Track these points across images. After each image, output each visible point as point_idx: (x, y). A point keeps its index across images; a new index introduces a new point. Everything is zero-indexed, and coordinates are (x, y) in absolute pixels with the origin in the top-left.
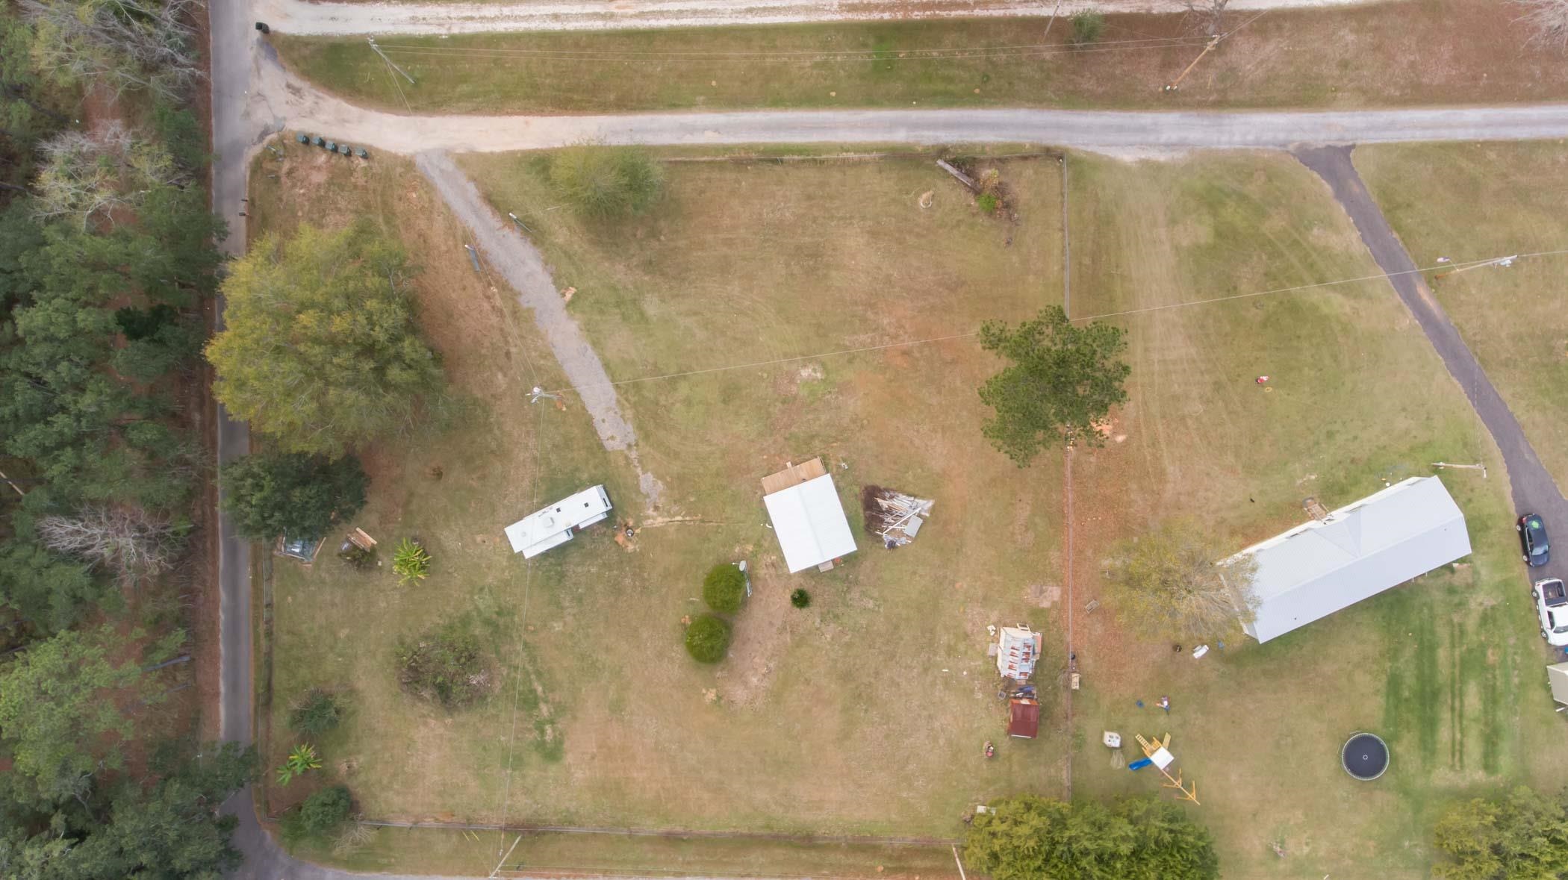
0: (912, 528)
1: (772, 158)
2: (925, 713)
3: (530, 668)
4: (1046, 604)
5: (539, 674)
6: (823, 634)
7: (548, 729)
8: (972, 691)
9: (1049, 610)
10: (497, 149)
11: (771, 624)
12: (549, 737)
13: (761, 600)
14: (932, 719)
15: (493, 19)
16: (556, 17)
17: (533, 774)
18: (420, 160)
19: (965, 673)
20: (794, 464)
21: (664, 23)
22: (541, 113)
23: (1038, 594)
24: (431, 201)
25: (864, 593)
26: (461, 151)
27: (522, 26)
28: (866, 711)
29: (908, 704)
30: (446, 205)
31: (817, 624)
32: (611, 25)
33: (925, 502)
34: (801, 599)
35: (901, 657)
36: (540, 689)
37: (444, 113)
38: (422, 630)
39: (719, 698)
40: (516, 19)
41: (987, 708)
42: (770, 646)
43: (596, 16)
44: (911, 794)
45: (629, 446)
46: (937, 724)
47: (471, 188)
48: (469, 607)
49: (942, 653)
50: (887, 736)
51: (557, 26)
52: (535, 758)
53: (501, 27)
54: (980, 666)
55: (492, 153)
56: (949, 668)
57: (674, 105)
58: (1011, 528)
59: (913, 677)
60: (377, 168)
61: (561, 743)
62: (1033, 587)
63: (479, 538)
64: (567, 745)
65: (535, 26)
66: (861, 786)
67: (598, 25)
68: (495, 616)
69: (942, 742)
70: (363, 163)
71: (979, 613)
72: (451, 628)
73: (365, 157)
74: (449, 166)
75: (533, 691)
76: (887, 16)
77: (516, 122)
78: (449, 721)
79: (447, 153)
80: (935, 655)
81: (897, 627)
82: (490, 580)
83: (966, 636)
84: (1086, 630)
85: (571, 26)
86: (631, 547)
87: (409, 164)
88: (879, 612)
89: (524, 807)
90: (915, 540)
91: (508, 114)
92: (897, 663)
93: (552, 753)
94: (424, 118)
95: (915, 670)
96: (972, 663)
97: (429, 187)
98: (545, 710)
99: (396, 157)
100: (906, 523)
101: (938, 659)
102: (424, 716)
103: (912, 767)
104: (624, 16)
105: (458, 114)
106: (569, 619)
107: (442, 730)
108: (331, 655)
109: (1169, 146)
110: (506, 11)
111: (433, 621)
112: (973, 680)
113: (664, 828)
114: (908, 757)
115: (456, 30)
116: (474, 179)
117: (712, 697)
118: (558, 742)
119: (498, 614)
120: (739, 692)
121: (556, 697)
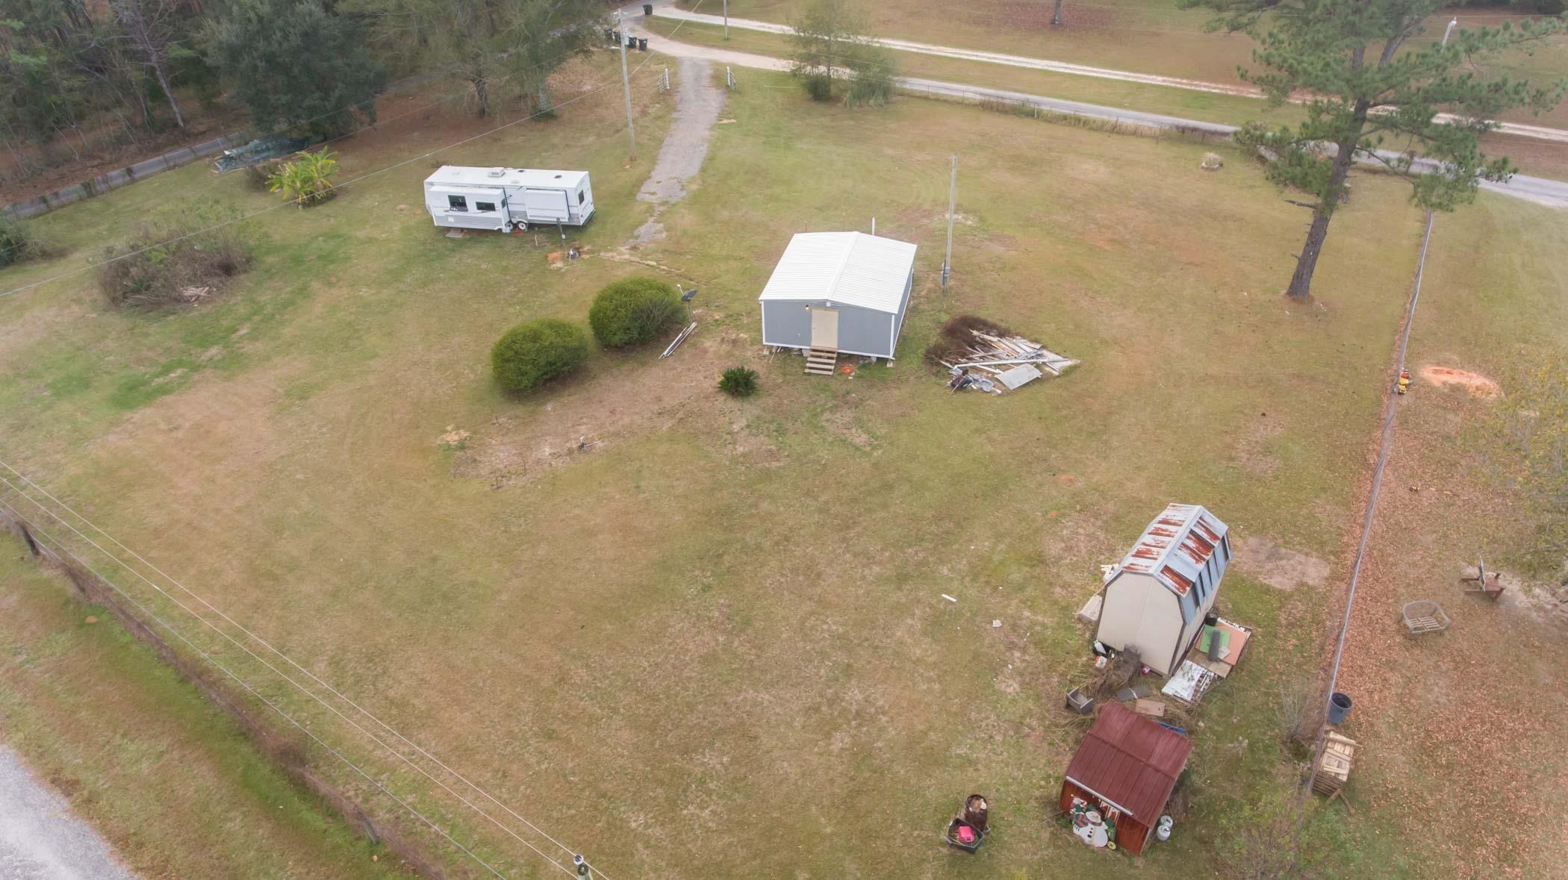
0: (1016, 377)
2: (842, 658)
3: (269, 309)
4: (1276, 582)
5: (267, 319)
6: (734, 443)
7: (178, 372)
8: (996, 669)
9: (1283, 597)
11: (659, 399)
12: (161, 381)
13: (674, 368)
14: (849, 676)
17: (67, 409)
18: (684, 59)
19: (997, 623)
23: (1262, 557)
25: (858, 422)
26: (723, 62)
28: (706, 588)
29: (812, 621)
31: (736, 427)
33: (1059, 358)
34: (739, 384)
35: (859, 535)
36: (243, 331)
37: (732, 51)
39: (462, 446)
41: (1018, 726)
42: (627, 420)
44: (657, 831)
45: (664, 203)
46: (854, 695)
48: (300, 243)
49: (963, 565)
50: (708, 660)
52: (102, 394)
54: (1044, 626)
55: (749, 67)
56: (959, 597)
58: (1228, 439)
59: (863, 578)
61: (165, 393)
62: (1253, 541)
63: (401, 206)
64: (166, 398)
66: (550, 735)
68: (312, 257)
69: (840, 741)
71: (1091, 537)
72: (253, 248)
75: (232, 331)
79: (711, 61)
80: (942, 562)
81: (888, 487)
83: (1039, 560)
84: (1394, 678)
88: (868, 455)
90: (1007, 393)
92: (844, 540)
93: (133, 398)
94: (713, 50)
95: (876, 569)
96: (1027, 613)
98: (211, 353)
100: (1005, 367)
101: (945, 571)
102: (78, 300)
103: (713, 760)
105: (743, 53)
107: (68, 320)
108: (103, 227)
112: (1012, 646)
114: (723, 731)
116: (716, 70)
117: (453, 438)
118: (164, 391)
119: (319, 257)
120: (500, 453)
121: (248, 348)
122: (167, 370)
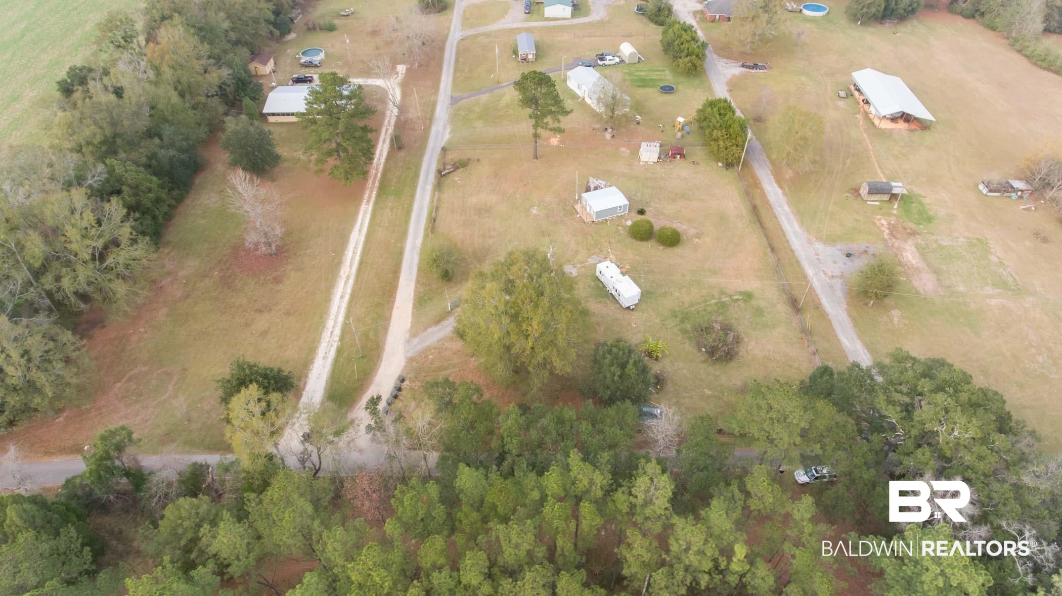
1: (433, 221)
2: (684, 180)
3: (703, 305)
5: (705, 301)
6: (656, 207)
7: (735, 297)
10: (410, 319)
12: (740, 297)
14: (686, 178)
15: (335, 322)
16: (342, 297)
17: (762, 304)
18: (410, 354)
19: (662, 169)
20: (578, 214)
21: (357, 258)
22: (393, 302)
24: (435, 348)
26: (408, 336)
27: (343, 311)
28: (688, 195)
29: (681, 184)
30: (438, 341)
32: (353, 277)
33: (590, 179)
35: (661, 186)
36: (714, 301)
37: (384, 344)
38: (695, 351)
39: (696, 237)
40: (338, 312)
43: (346, 283)
44: (721, 183)
45: (574, 267)
46: (688, 177)
47: (430, 330)
48: (675, 330)
49: (656, 175)
50: (698, 190)
51: (347, 297)
52: (753, 302)
53: (341, 319)
54: (657, 165)
55: (412, 322)
56: (662, 174)
57: (401, 253)
58: (598, 159)
59: (669, 183)
60: (412, 375)
61: (741, 292)
63: (634, 326)
64: (742, 290)
65: (344, 305)
66: (723, 196)
67: (351, 281)
68: (678, 319)
69: (695, 176)
70: (407, 383)
72: (689, 338)
73: (403, 381)
74: (415, 341)
75: (716, 304)
76: (375, 193)
77: (396, 313)
78: (746, 340)
79: (408, 341)
80: (657, 177)
82: (658, 321)
83: (646, 169)
85: (349, 291)
86: (627, 267)
87: (410, 360)
89: (782, 309)
91: (390, 316)
92: (664, 187)
93: (748, 296)
94: (385, 353)
95: (666, 182)
96: (657, 167)
97: (428, 349)
98: (724, 299)
99: (406, 366)
101: (659, 176)
102: (747, 352)
103: (709, 183)
104: (350, 272)
105: (386, 337)
106: (672, 290)
107: (753, 343)
108: (725, 399)
109: (445, 128)
110: (332, 317)
111: (688, 347)
113: (770, 254)
114: (705, 184)
115: (337, 339)
116: (425, 329)
117: (697, 240)
118: (741, 293)
119: (676, 317)
120: (692, 231)
121: (716, 294)
122: (738, 300)
